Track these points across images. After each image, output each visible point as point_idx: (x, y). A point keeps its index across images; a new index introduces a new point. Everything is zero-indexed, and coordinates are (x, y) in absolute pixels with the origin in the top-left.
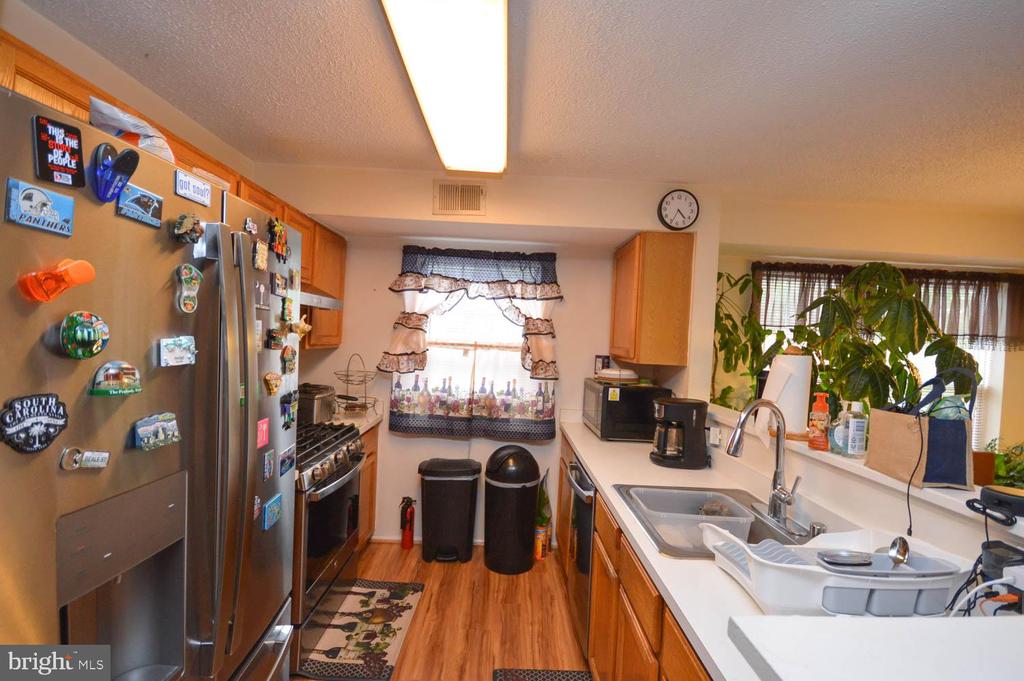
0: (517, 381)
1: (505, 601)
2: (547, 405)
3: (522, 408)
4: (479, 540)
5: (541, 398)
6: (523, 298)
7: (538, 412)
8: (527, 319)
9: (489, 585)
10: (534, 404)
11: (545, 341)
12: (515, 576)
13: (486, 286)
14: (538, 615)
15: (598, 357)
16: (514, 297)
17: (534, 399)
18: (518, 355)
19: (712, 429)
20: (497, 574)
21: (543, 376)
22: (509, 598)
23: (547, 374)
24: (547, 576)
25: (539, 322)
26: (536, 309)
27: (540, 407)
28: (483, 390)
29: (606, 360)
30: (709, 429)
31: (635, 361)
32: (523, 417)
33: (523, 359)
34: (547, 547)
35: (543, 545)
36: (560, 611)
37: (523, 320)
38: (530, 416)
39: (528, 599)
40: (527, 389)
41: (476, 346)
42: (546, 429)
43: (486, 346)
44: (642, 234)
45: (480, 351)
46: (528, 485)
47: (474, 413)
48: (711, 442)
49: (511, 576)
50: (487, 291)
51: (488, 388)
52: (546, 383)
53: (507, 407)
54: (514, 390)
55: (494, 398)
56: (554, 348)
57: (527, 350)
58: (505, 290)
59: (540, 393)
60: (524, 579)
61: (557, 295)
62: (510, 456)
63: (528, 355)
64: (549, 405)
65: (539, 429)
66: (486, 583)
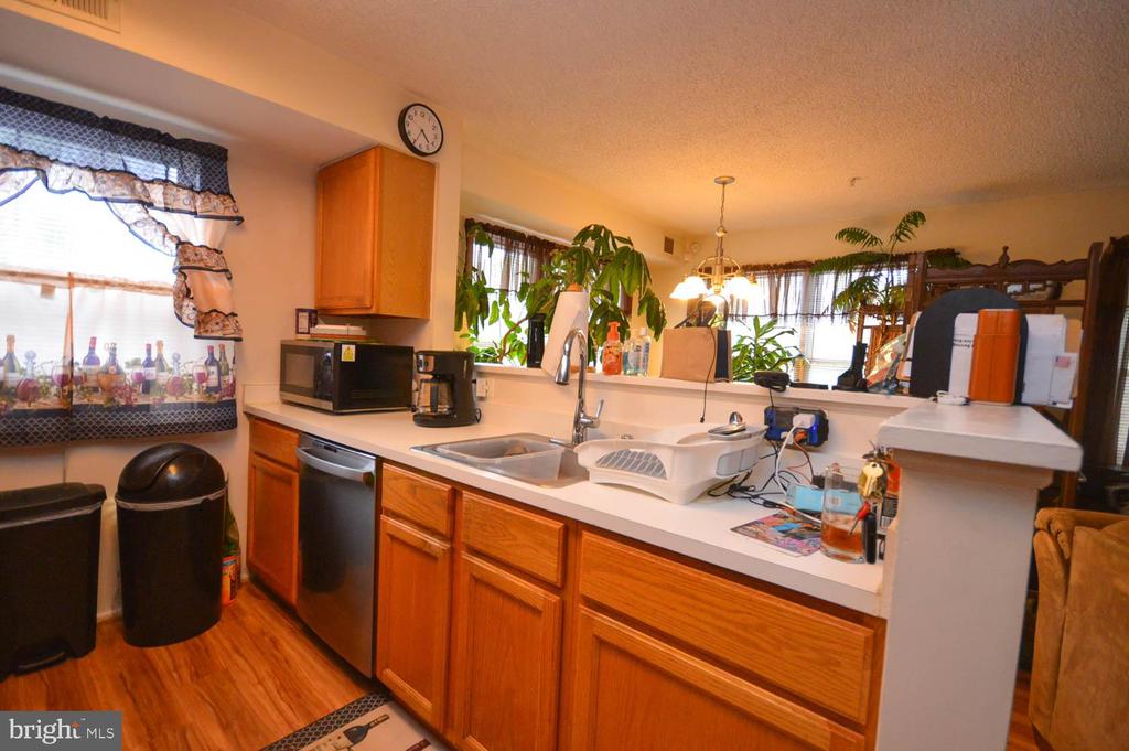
0: (165, 343)
1: (196, 675)
2: (226, 378)
3: (179, 386)
4: (106, 611)
5: (214, 369)
6: (167, 210)
7: (209, 389)
8: (180, 243)
9: (154, 670)
10: (202, 378)
11: (216, 284)
12: (196, 639)
13: (87, 175)
14: (264, 670)
15: (299, 310)
16: (151, 205)
17: (201, 370)
18: (168, 302)
19: (478, 381)
20: (162, 649)
21: (219, 334)
22: (202, 668)
23: (226, 332)
24: (250, 620)
25: (203, 251)
26: (197, 232)
27: (213, 381)
28: (91, 359)
29: (314, 315)
30: (475, 382)
31: (373, 311)
32: (181, 400)
33: (179, 307)
34: (236, 583)
35: (232, 582)
36: (293, 649)
37: (173, 246)
38: (195, 397)
39: (236, 656)
40: (186, 354)
41: (71, 281)
42: (221, 413)
43: (96, 282)
44: (380, 149)
45: (78, 290)
46: (211, 497)
47: (75, 401)
48: (478, 394)
49: (189, 642)
50: (92, 185)
51: (103, 356)
52: (222, 347)
53: (147, 386)
54: (160, 359)
55: (119, 372)
56: (232, 293)
57: (184, 293)
58: (133, 190)
59: (211, 361)
60: (215, 637)
61: (234, 215)
62: (170, 461)
63: (186, 302)
64: (229, 379)
65: (210, 416)
66: (148, 669)
